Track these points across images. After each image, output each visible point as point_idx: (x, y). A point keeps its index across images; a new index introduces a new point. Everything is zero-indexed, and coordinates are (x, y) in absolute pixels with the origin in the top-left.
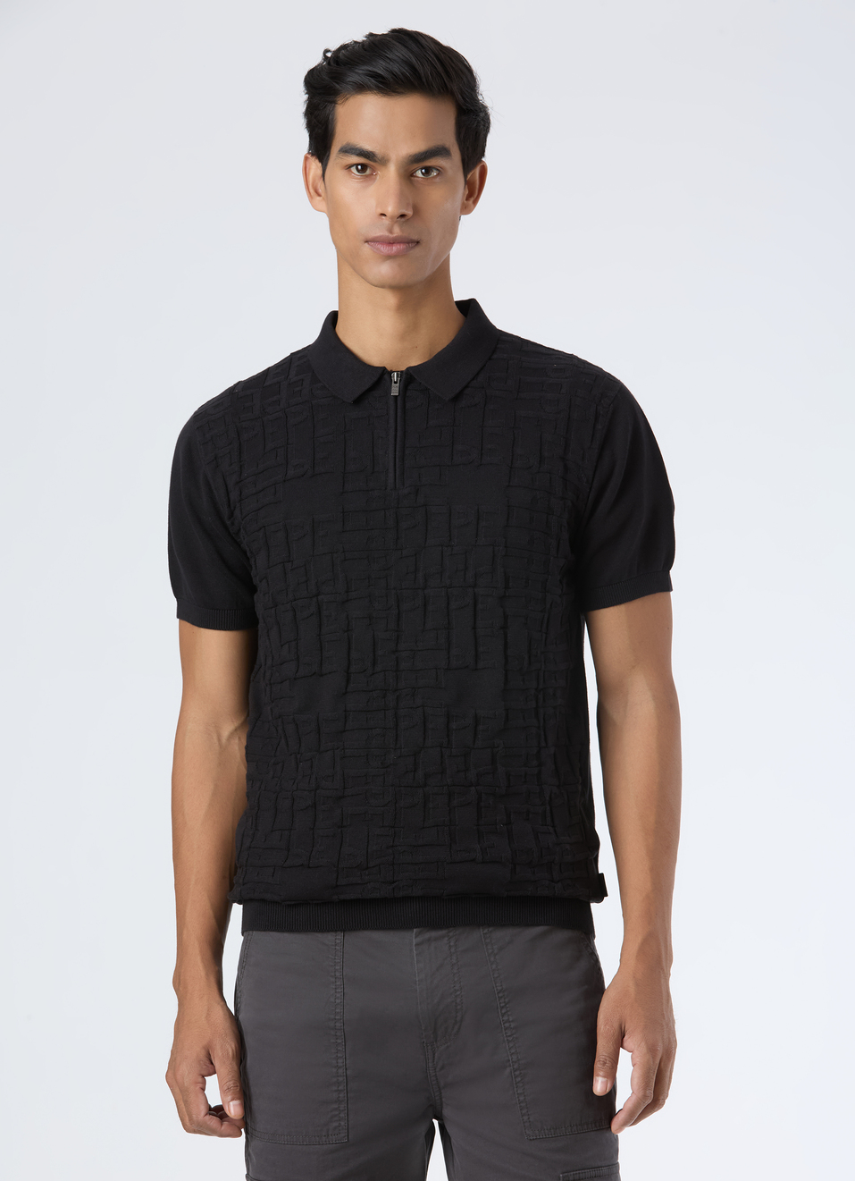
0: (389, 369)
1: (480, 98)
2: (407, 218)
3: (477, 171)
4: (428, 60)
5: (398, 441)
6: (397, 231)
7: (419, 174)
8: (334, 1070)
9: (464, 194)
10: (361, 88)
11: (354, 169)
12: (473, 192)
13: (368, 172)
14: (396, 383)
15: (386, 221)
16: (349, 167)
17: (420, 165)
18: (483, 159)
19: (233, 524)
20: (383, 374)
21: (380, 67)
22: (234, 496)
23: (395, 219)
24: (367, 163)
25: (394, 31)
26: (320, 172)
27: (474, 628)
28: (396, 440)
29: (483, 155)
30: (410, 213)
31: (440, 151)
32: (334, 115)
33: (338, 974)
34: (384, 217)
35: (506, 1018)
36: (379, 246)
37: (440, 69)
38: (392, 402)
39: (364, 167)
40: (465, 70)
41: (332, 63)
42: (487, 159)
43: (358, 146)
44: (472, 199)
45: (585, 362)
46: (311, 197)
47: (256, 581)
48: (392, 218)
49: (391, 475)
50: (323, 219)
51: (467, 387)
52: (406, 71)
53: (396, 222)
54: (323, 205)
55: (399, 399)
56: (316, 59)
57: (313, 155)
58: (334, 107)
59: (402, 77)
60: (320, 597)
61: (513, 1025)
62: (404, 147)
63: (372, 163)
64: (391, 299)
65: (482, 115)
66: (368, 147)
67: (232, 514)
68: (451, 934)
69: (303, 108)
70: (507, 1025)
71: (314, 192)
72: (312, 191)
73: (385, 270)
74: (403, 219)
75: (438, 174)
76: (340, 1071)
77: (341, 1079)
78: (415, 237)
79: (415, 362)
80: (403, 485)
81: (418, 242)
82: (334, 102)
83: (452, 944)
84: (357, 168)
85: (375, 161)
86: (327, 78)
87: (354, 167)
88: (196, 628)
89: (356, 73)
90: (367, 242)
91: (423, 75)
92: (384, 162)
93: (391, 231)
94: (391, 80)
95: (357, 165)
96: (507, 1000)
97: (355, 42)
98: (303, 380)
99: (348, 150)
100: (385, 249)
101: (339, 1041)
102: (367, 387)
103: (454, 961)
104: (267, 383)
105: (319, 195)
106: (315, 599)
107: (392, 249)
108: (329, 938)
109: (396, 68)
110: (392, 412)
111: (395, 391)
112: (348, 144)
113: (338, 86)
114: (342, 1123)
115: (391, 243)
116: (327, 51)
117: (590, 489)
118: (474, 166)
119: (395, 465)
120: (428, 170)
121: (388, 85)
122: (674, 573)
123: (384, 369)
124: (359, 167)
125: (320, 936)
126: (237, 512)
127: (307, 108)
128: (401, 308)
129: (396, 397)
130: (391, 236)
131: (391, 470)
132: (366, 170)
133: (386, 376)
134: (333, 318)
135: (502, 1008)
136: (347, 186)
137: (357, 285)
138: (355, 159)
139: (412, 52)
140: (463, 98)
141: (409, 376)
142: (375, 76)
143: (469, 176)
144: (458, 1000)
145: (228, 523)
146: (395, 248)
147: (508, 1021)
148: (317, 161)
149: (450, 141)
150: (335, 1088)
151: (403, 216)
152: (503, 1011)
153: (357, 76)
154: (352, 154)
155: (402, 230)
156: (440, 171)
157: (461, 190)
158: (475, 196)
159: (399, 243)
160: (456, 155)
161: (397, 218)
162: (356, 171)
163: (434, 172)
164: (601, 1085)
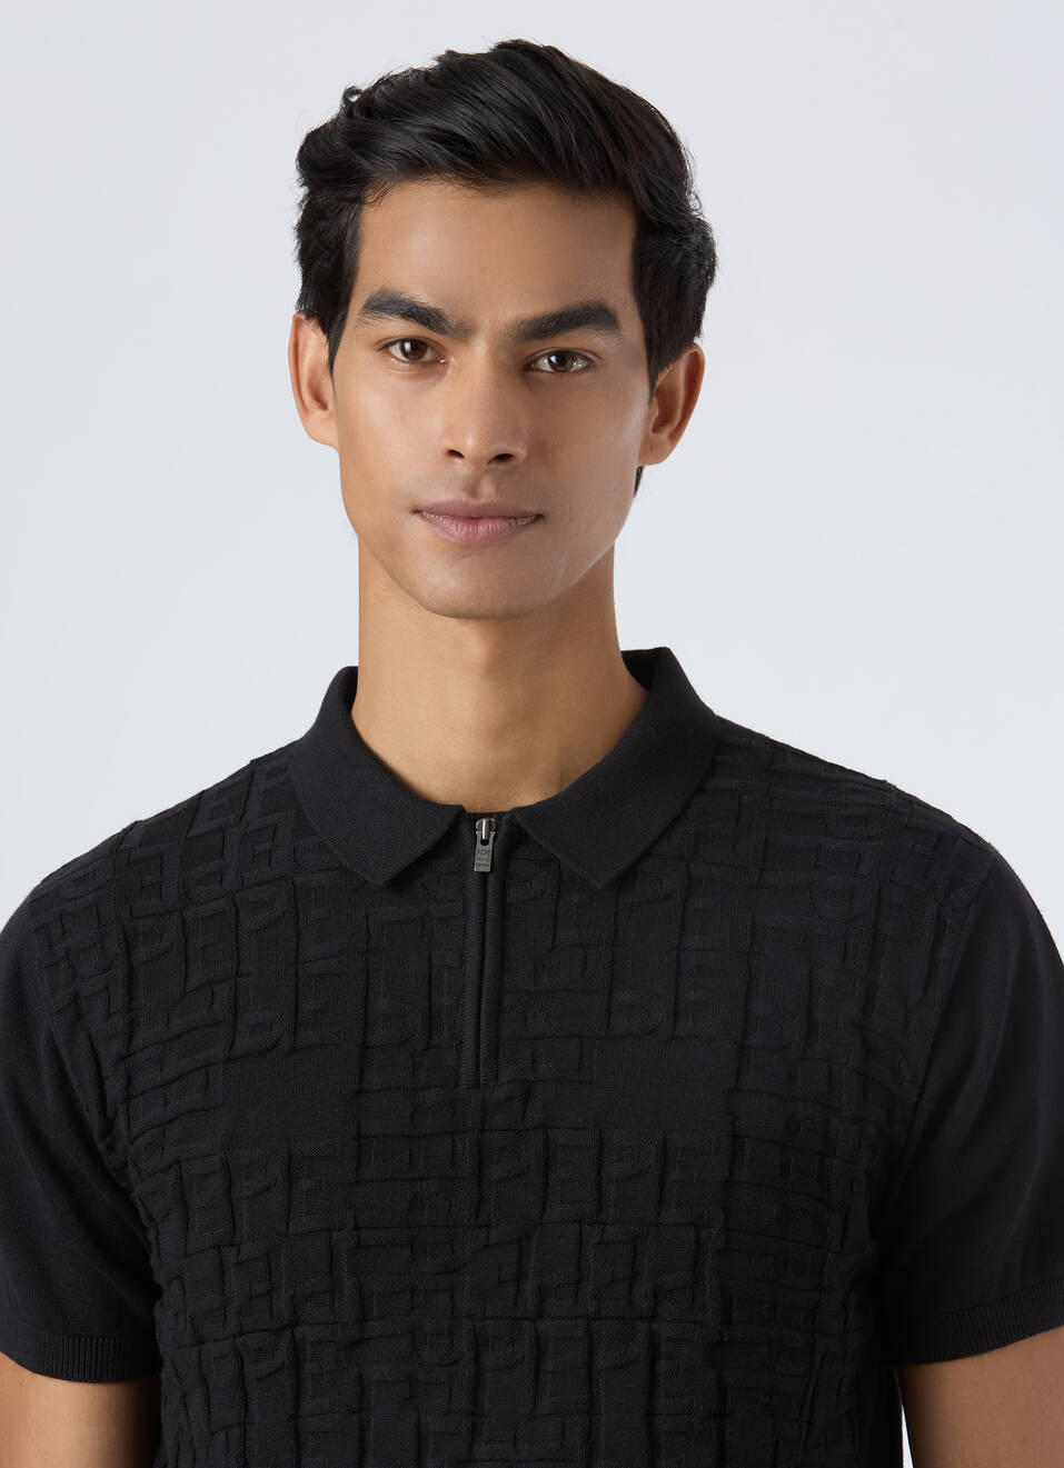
0: (470, 807)
1: (693, 203)
2: (512, 463)
3: (681, 367)
5: (486, 978)
6: (488, 491)
7: (544, 364)
9: (649, 417)
10: (416, 167)
11: (396, 350)
12: (671, 414)
13: (428, 356)
14: (485, 842)
15: (459, 469)
16: (384, 346)
17: (546, 346)
18: (697, 341)
19: (111, 1148)
20: (458, 820)
21: (459, 119)
22: (114, 1089)
23: (484, 465)
24: (425, 336)
25: (502, 46)
26: (325, 355)
27: (650, 1414)
28: (481, 976)
29: (695, 327)
30: (520, 451)
31: (594, 315)
32: (356, 229)
34: (457, 461)
36: (447, 522)
37: (601, 130)
38: (473, 887)
39: (420, 344)
40: (662, 140)
41: (356, 114)
43: (405, 296)
44: (667, 430)
45: (911, 801)
46: (304, 409)
47: (160, 1277)
48: (476, 462)
49: (468, 1054)
51: (646, 854)
52: (520, 130)
53: (486, 472)
54: (331, 432)
55: (491, 879)
57: (309, 317)
58: (360, 210)
59: (509, 143)
60: (299, 1331)
62: (508, 304)
63: (435, 336)
64: (472, 643)
65: (695, 239)
66: (424, 298)
67: (109, 1127)
69: (294, 216)
71: (314, 395)
72: (307, 396)
73: (456, 579)
74: (502, 467)
75: (585, 369)
78: (532, 507)
79: (528, 796)
80: (497, 1077)
81: (539, 517)
82: (358, 201)
84: (403, 349)
85: (443, 331)
86: (342, 146)
87: (398, 346)
88: (26, 1374)
89: (406, 132)
90: (417, 511)
91: (558, 140)
92: (464, 332)
93: (471, 494)
94: (486, 149)
95: (403, 341)
97: (414, 71)
98: (276, 826)
99: (385, 304)
100: (457, 531)
102: (420, 850)
104: (195, 831)
105: (324, 406)
106: (287, 1333)
107: (475, 531)
109: (496, 123)
110: (474, 910)
111: (482, 861)
112: (383, 291)
113: (366, 165)
115: (472, 518)
116: (350, 91)
117: (920, 1096)
118: (674, 355)
119: (478, 1033)
120: (564, 359)
121: (477, 161)
123: (459, 810)
124: (407, 346)
126: (121, 1123)
127: (303, 218)
128: (499, 668)
129: (484, 875)
130: (470, 502)
131: (469, 1044)
132: (425, 352)
133: (464, 829)
134: (346, 684)
136: (377, 388)
137: (400, 614)
138: (397, 327)
139: (536, 89)
140: (651, 197)
141: (516, 830)
142: (449, 141)
143: (662, 377)
145: (101, 1146)
146: (483, 528)
148: (320, 331)
149: (618, 292)
151: (503, 458)
153: (407, 138)
154: (392, 312)
155: (499, 490)
156: (591, 361)
157: (639, 410)
158: (676, 422)
159: (492, 517)
160: (632, 328)
161: (489, 462)
162: (399, 355)
163: (578, 365)
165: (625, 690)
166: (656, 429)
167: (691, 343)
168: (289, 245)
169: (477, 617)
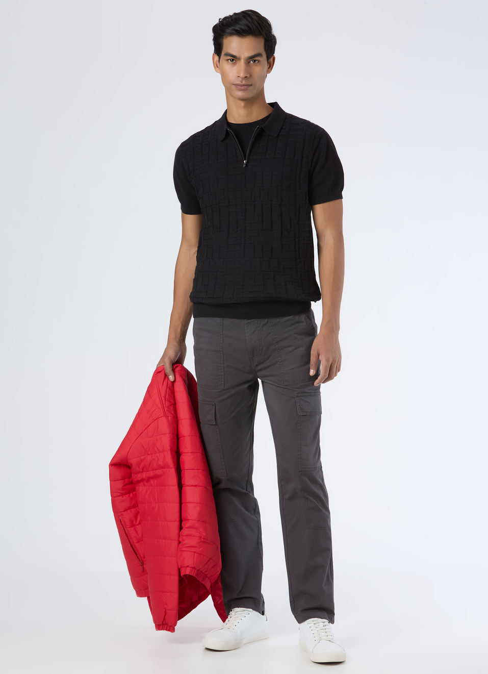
3: (272, 59)
4: (254, 24)
6: (244, 82)
7: (252, 62)
8: (220, 365)
10: (231, 34)
11: (229, 61)
12: (271, 66)
13: (234, 61)
15: (240, 79)
16: (228, 60)
17: (253, 59)
21: (237, 27)
22: (191, 169)
24: (234, 59)
26: (218, 59)
27: (271, 216)
29: (274, 53)
30: (248, 76)
31: (259, 55)
32: (222, 42)
34: (240, 77)
36: (239, 87)
37: (258, 27)
39: (233, 60)
41: (222, 24)
42: (275, 55)
43: (230, 53)
44: (270, 68)
46: (215, 68)
48: (242, 78)
50: (219, 76)
52: (247, 28)
53: (244, 79)
54: (219, 71)
56: (216, 22)
57: (215, 54)
58: (223, 39)
62: (246, 54)
64: (242, 104)
66: (234, 53)
67: (189, 175)
71: (217, 66)
72: (215, 65)
73: (240, 94)
76: (222, 365)
77: (222, 368)
78: (250, 84)
81: (251, 85)
85: (236, 58)
86: (219, 28)
89: (230, 29)
90: (234, 85)
91: (252, 30)
92: (239, 59)
93: (242, 82)
94: (242, 31)
95: (230, 59)
97: (230, 16)
99: (227, 54)
103: (259, 329)
105: (218, 68)
107: (242, 88)
109: (243, 27)
112: (227, 52)
114: (223, 383)
115: (242, 86)
116: (220, 19)
120: (255, 61)
121: (241, 33)
122: (343, 193)
125: (215, 319)
127: (213, 38)
130: (241, 84)
134: (226, 112)
136: (227, 66)
137: (232, 100)
138: (230, 58)
142: (236, 30)
143: (269, 61)
144: (260, 343)
145: (188, 178)
148: (217, 56)
149: (262, 50)
150: (220, 371)
151: (246, 77)
154: (229, 56)
156: (259, 61)
157: (266, 66)
159: (244, 85)
160: (264, 55)
163: (257, 62)
164: (312, 372)
165: (271, 109)
167: (273, 55)
168: (212, 42)
169: (243, 100)
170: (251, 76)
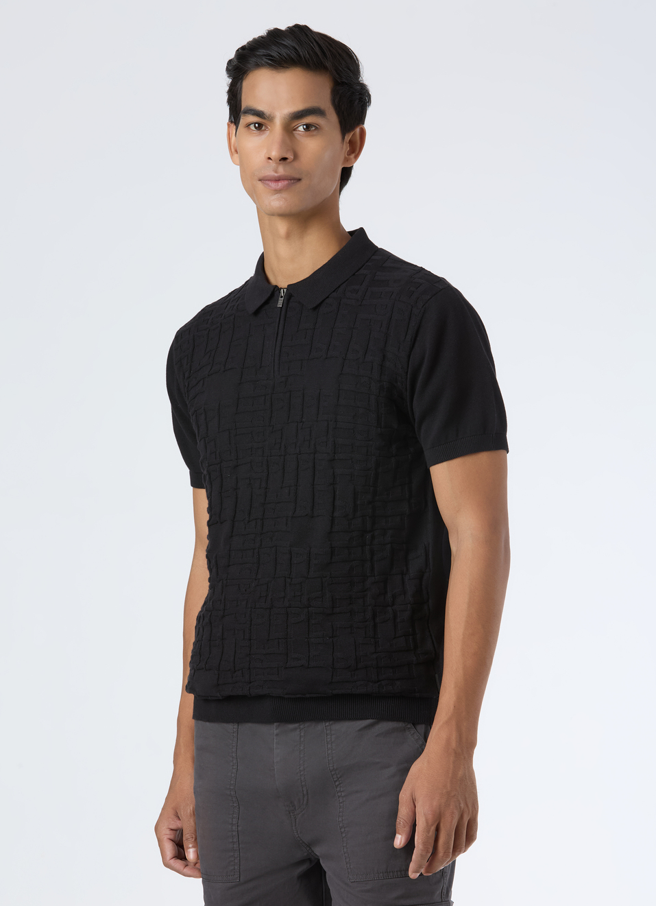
0: (279, 286)
2: (287, 160)
5: (277, 342)
6: (282, 171)
8: (230, 827)
9: (345, 150)
11: (252, 127)
12: (354, 149)
13: (263, 128)
14: (282, 297)
15: (272, 163)
16: (248, 126)
17: (301, 122)
21: (274, 51)
23: (279, 162)
24: (262, 122)
30: (290, 156)
31: (316, 111)
32: (241, 87)
33: (234, 755)
34: (270, 161)
35: (338, 789)
36: (270, 183)
38: (278, 312)
39: (260, 125)
43: (253, 107)
44: (353, 155)
46: (232, 154)
48: (276, 161)
49: (271, 368)
52: (293, 55)
53: (280, 164)
54: (238, 159)
55: (282, 310)
57: (231, 123)
58: (242, 81)
59: (288, 57)
61: (343, 794)
62: (288, 108)
66: (259, 108)
68: (302, 727)
70: (339, 794)
71: (235, 150)
72: (233, 150)
73: (276, 202)
74: (285, 161)
75: (317, 131)
76: (234, 828)
77: (234, 833)
78: (297, 176)
81: (299, 179)
83: (302, 734)
84: (255, 126)
85: (264, 118)
87: (253, 125)
90: (260, 180)
92: (271, 118)
93: (276, 172)
94: (280, 59)
95: (255, 123)
96: (338, 776)
100: (273, 185)
101: (235, 805)
102: (263, 301)
103: (302, 748)
105: (237, 153)
107: (278, 185)
108: (231, 727)
110: (278, 320)
111: (281, 303)
112: (246, 107)
114: (236, 867)
115: (277, 180)
118: (353, 129)
119: (274, 361)
120: (309, 126)
121: (279, 63)
123: (276, 287)
124: (257, 125)
125: (225, 725)
129: (280, 308)
130: (276, 175)
131: (272, 365)
132: (261, 127)
133: (277, 292)
135: (335, 782)
138: (253, 119)
141: (289, 291)
143: (348, 135)
144: (302, 778)
146: (280, 184)
147: (340, 791)
148: (234, 126)
149: (326, 104)
150: (231, 840)
151: (284, 159)
152: (337, 784)
154: (252, 114)
155: (285, 170)
156: (318, 128)
158: (357, 152)
159: (283, 180)
160: (333, 116)
161: (280, 160)
162: (253, 128)
163: (312, 129)
164: (399, 841)
166: (349, 155)
169: (283, 215)
170: (296, 156)
